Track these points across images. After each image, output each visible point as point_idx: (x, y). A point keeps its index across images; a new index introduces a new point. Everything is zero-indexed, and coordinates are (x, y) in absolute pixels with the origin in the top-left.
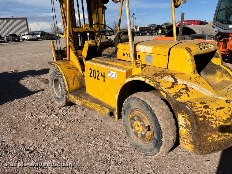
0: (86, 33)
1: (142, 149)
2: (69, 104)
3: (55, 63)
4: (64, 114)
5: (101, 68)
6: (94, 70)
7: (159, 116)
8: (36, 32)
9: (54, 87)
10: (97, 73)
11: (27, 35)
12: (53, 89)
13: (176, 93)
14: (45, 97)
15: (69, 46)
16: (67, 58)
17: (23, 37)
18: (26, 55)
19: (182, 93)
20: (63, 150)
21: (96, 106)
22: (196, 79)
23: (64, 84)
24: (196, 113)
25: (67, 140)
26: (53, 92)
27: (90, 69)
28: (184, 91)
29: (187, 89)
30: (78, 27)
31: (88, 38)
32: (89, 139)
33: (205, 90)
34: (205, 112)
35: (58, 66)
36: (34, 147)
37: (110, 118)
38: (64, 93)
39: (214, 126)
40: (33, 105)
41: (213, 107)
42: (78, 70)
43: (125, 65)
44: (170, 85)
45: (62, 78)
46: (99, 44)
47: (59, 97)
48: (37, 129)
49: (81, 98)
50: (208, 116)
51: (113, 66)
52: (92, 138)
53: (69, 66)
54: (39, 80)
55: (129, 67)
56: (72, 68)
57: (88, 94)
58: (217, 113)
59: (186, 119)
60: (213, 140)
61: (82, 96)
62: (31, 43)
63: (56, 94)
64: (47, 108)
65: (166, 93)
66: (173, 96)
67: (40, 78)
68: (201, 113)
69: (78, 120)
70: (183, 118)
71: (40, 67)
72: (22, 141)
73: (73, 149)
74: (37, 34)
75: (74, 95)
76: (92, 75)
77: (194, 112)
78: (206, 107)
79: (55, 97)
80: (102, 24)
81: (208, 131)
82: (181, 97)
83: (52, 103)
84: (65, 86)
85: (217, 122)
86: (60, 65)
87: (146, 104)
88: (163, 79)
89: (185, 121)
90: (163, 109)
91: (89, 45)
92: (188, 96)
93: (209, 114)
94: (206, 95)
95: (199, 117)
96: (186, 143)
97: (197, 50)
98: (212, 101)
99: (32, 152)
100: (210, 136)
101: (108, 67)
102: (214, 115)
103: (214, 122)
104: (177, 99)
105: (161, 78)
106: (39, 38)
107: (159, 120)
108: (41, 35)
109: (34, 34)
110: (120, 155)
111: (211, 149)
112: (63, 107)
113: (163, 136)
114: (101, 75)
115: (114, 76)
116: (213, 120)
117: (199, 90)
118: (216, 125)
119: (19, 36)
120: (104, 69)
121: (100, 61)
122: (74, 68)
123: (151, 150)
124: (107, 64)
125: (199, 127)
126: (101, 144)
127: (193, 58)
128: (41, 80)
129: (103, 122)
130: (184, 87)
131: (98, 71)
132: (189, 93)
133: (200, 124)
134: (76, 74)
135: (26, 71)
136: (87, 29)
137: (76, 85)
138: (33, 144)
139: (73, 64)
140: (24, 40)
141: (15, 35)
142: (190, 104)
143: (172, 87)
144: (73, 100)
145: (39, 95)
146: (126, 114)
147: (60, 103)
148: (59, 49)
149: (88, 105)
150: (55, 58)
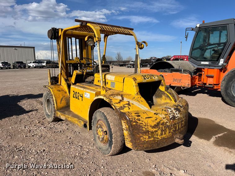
0: (77, 64)
1: (102, 150)
2: (57, 120)
3: (49, 86)
4: (51, 127)
5: (80, 90)
6: (76, 92)
7: (111, 123)
8: (42, 60)
9: (46, 106)
10: (78, 94)
11: (33, 63)
12: (45, 108)
13: (121, 107)
14: (39, 115)
15: (61, 74)
16: (59, 83)
17: (29, 65)
18: (29, 81)
19: (125, 107)
20: (44, 150)
21: (75, 120)
22: (138, 98)
23: (54, 103)
24: (131, 119)
25: (49, 144)
26: (45, 110)
27: (74, 91)
28: (127, 106)
29: (129, 104)
30: (71, 60)
31: (79, 68)
32: (66, 144)
33: (143, 106)
34: (137, 119)
35: (50, 89)
36: (23, 147)
37: (84, 129)
38: (53, 110)
39: (144, 129)
40: (27, 120)
41: (144, 116)
42: (66, 93)
43: (97, 89)
44: (118, 101)
45: (52, 98)
46: (85, 73)
47: (49, 114)
48: (27, 136)
49: (65, 114)
50: (139, 122)
51: (88, 89)
52: (68, 143)
53: (59, 89)
54: (37, 102)
55: (99, 90)
56: (61, 91)
57: (71, 111)
58: (146, 121)
59: (126, 124)
60: (145, 140)
61: (66, 112)
62: (35, 71)
63: (48, 112)
64: (39, 122)
65: (115, 107)
66: (119, 108)
67: (37, 100)
68: (134, 120)
69: (61, 132)
70: (124, 124)
71: (40, 92)
72: (15, 144)
73: (52, 149)
74: (43, 62)
75: (60, 112)
76: (74, 96)
77: (129, 119)
78: (139, 116)
79: (46, 114)
80: (90, 59)
81: (140, 133)
82: (124, 109)
83: (43, 119)
84: (54, 104)
85: (146, 127)
86: (52, 88)
87: (104, 115)
88: (115, 97)
89: (126, 125)
90: (115, 119)
91: (76, 73)
92: (129, 109)
93: (140, 121)
94: (143, 109)
95: (132, 122)
96: (128, 142)
97: (141, 80)
98: (144, 112)
99: (21, 150)
100: (142, 137)
101: (85, 90)
102: (144, 121)
103: (144, 126)
104: (121, 111)
105: (114, 97)
106: (44, 66)
107: (111, 126)
108: (47, 63)
109: (40, 62)
110: (86, 154)
111: (144, 147)
112: (52, 122)
113: (113, 137)
114: (81, 96)
115: (88, 96)
116: (143, 125)
117: (137, 105)
118: (146, 129)
119: (25, 64)
120: (82, 91)
121: (81, 85)
122: (63, 91)
123: (107, 149)
124: (84, 88)
125: (133, 129)
126: (74, 147)
127: (137, 85)
128: (38, 102)
129: (80, 133)
130: (128, 103)
131: (78, 93)
132: (130, 107)
133: (134, 127)
134: (64, 96)
135: (26, 95)
136: (77, 61)
137: (63, 104)
138: (22, 146)
139: (63, 88)
140: (29, 67)
141: (22, 63)
142: (128, 113)
143: (119, 103)
144: (60, 116)
145: (34, 113)
146: (94, 124)
147: (49, 119)
148: (54, 76)
149: (69, 119)
150: (50, 83)
